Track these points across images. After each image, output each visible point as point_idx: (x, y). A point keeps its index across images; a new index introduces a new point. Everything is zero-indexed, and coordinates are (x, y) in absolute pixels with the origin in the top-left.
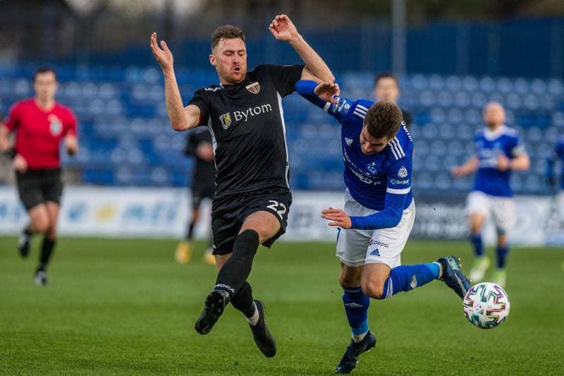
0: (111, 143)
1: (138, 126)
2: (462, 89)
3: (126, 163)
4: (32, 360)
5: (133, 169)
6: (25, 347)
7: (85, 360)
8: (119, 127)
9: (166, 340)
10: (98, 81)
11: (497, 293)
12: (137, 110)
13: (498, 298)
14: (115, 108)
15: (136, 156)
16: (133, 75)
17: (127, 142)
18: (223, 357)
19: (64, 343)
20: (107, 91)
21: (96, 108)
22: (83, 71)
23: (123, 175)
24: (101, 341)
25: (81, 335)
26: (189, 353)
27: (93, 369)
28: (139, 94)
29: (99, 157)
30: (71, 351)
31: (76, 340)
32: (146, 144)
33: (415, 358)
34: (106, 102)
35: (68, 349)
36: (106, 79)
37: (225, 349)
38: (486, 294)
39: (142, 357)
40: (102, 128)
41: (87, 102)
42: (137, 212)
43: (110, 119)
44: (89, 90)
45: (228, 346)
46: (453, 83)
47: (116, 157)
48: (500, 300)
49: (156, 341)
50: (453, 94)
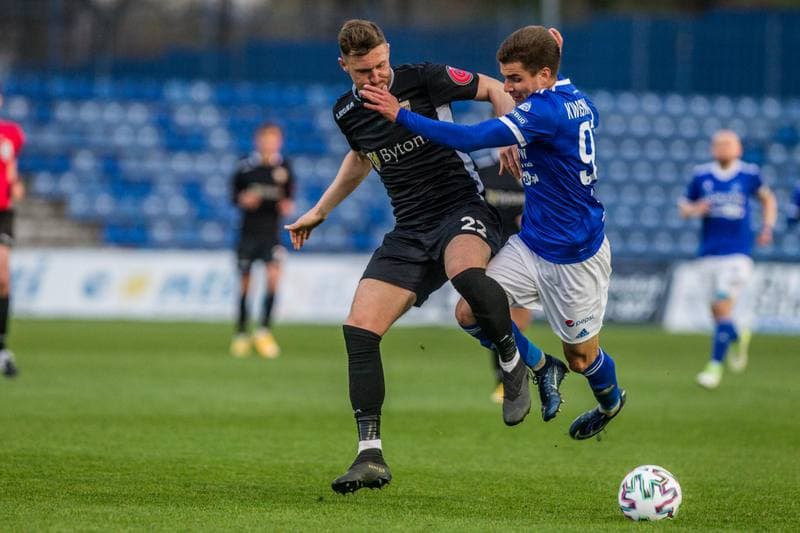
0: (144, 187)
1: (182, 164)
2: (640, 111)
3: (164, 216)
4: (31, 494)
5: (175, 223)
6: (22, 476)
7: (106, 494)
8: (154, 164)
9: (221, 466)
10: (125, 100)
11: (660, 479)
12: (179, 141)
13: (663, 485)
14: (149, 138)
15: (179, 206)
16: (175, 91)
17: (166, 187)
18: (302, 489)
19: (77, 469)
20: (138, 113)
21: (122, 138)
22: (104, 86)
23: (160, 233)
24: (129, 467)
25: (100, 458)
26: (253, 484)
27: (118, 505)
28: (183, 118)
29: (128, 207)
30: (86, 481)
31: (93, 466)
32: (192, 189)
33: (573, 492)
34: (136, 129)
35: (82, 478)
36: (139, 97)
37: (304, 479)
38: (647, 486)
39: (187, 489)
40: (131, 166)
41: (109, 129)
42: (180, 285)
43: (142, 154)
44: (112, 113)
45: (309, 474)
46: (628, 102)
47: (151, 206)
48: (667, 487)
49: (206, 466)
50: (627, 119)
